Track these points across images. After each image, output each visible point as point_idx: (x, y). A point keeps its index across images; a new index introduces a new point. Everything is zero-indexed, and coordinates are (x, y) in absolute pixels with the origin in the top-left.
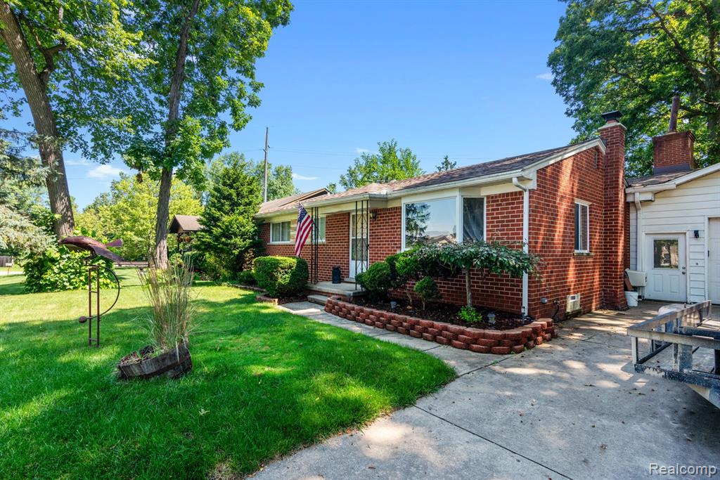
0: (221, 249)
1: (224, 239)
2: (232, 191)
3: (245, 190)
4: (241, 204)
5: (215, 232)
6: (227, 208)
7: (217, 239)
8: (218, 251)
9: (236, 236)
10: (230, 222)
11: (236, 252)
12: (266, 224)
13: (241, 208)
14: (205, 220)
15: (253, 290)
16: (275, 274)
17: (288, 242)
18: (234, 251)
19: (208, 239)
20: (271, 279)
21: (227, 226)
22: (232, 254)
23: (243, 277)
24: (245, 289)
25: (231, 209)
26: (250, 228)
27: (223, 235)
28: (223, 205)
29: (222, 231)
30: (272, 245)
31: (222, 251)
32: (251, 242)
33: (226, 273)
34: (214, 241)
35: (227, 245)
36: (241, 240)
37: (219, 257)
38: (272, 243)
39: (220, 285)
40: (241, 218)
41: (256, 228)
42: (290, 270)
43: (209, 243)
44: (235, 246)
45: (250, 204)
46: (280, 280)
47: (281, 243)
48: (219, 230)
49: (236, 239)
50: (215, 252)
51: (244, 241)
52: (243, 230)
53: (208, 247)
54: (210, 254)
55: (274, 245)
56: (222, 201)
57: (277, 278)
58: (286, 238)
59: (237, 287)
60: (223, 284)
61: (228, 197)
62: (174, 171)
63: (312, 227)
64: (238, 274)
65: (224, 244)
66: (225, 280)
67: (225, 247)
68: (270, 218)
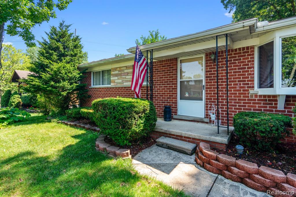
0: (51, 91)
1: (52, 83)
2: (59, 44)
3: (71, 44)
4: (67, 55)
5: (44, 77)
6: (55, 57)
7: (46, 82)
8: (47, 93)
9: (64, 80)
10: (59, 69)
11: (64, 94)
12: (88, 73)
13: (68, 58)
14: (34, 66)
15: (84, 128)
16: (129, 121)
17: (110, 85)
18: (62, 93)
19: (37, 82)
20: (124, 127)
21: (55, 72)
22: (60, 95)
23: (72, 114)
24: (75, 126)
25: (59, 59)
26: (76, 74)
27: (52, 79)
28: (51, 55)
29: (51, 76)
30: (94, 88)
31: (51, 92)
32: (77, 86)
33: (54, 109)
34: (43, 84)
35: (56, 88)
36: (69, 84)
37: (49, 98)
38: (92, 86)
39: (50, 121)
40: (68, 66)
41: (81, 74)
42: (143, 115)
43: (39, 86)
44: (63, 89)
45: (75, 55)
46: (134, 128)
47: (101, 86)
48: (48, 75)
49: (65, 83)
50: (44, 93)
51: (71, 84)
52: (70, 75)
53: (37, 89)
54: (41, 95)
55: (96, 88)
56: (51, 51)
57: (131, 125)
58: (106, 82)
59: (67, 124)
60: (52, 120)
61: (56, 49)
62: (6, 27)
63: (147, 70)
64: (67, 111)
65: (52, 86)
66: (54, 116)
67: (53, 89)
68: (91, 67)
